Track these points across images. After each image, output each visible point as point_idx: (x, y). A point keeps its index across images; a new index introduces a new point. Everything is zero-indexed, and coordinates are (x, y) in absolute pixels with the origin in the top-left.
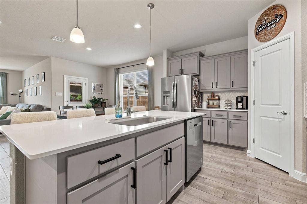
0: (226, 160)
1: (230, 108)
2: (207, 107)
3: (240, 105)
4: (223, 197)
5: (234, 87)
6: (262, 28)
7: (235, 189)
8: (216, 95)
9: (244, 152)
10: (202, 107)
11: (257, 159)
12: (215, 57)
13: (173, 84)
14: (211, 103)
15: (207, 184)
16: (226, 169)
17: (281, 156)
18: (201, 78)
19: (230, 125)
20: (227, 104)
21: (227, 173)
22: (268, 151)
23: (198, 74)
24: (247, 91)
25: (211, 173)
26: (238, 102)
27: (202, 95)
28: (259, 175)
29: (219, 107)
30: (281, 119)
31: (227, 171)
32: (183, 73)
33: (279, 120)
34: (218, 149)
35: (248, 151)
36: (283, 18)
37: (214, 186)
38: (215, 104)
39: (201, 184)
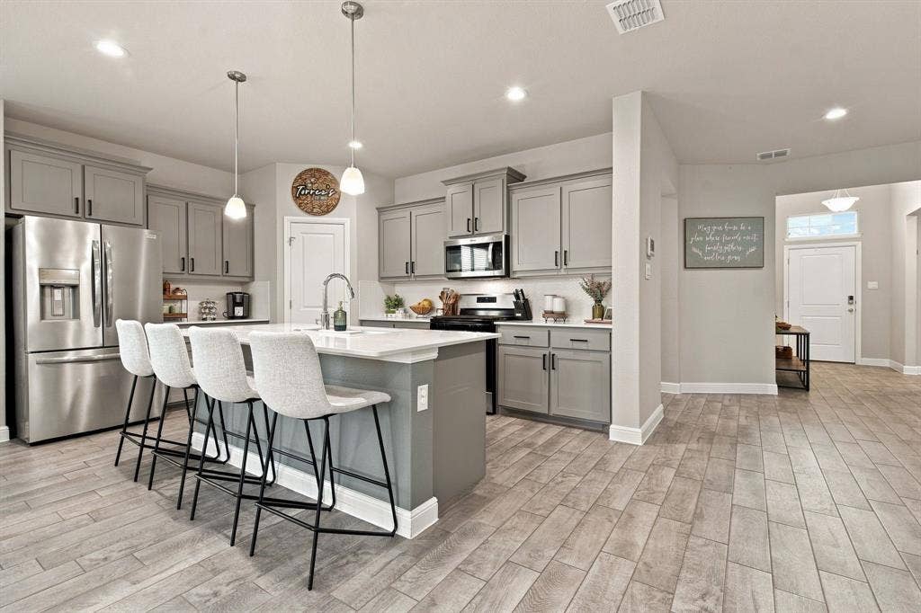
3: (241, 311)
5: (230, 273)
8: (177, 288)
12: (188, 197)
24: (250, 284)
26: (236, 304)
29: (187, 316)
32: (89, 215)
36: (336, 195)
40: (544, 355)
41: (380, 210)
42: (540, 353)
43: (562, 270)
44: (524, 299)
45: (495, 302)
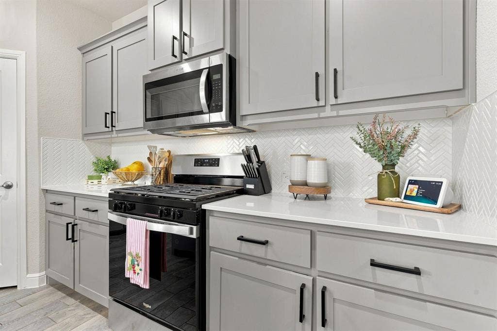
40: (303, 287)
42: (294, 280)
43: (328, 108)
44: (259, 161)
45: (218, 166)
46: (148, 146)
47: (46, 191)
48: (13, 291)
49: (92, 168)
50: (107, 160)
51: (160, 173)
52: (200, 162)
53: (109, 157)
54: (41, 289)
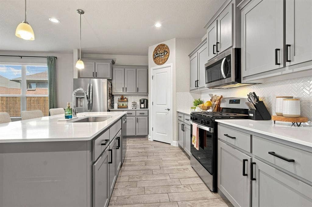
0: (137, 146)
1: (136, 108)
2: (118, 108)
3: (142, 106)
4: (145, 165)
5: (139, 92)
6: (157, 55)
7: (150, 159)
8: (125, 98)
9: (146, 139)
10: (113, 108)
11: (154, 140)
12: (124, 67)
13: (88, 86)
14: (121, 104)
15: (133, 162)
16: (140, 151)
17: (167, 135)
18: (113, 82)
19: (137, 120)
20: (134, 105)
21: (142, 152)
22: (160, 134)
23: (111, 79)
24: (148, 95)
25: (132, 155)
26: (141, 103)
27: (113, 98)
28: (158, 149)
29: (127, 107)
30: (167, 113)
31: (141, 151)
32: (96, 76)
33: (166, 114)
34: (129, 140)
35: (149, 137)
36: (168, 54)
37: (138, 162)
38: (125, 105)
39: (129, 163)
40: (245, 160)
41: (190, 56)
43: (286, 68)
44: (258, 101)
45: (239, 103)
46: (209, 94)
47: (178, 112)
48: (170, 145)
49: (193, 104)
50: (199, 100)
51: (215, 107)
52: (232, 101)
53: (199, 99)
54: (177, 147)
